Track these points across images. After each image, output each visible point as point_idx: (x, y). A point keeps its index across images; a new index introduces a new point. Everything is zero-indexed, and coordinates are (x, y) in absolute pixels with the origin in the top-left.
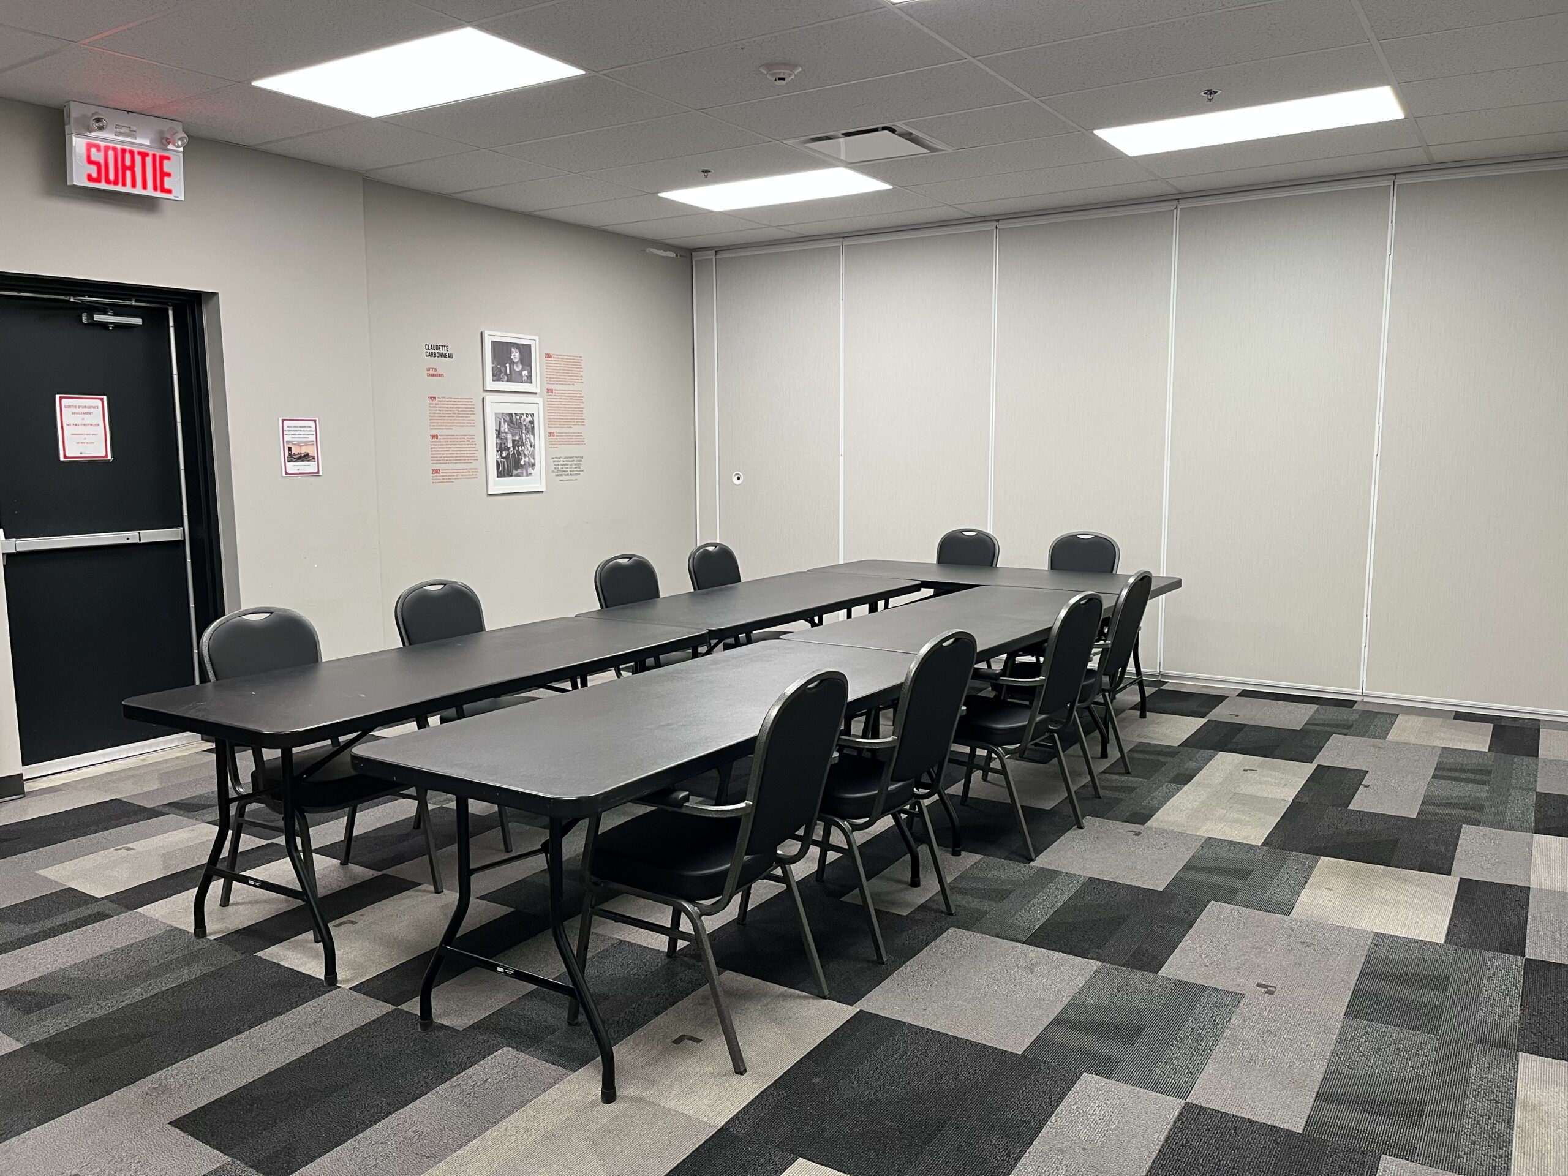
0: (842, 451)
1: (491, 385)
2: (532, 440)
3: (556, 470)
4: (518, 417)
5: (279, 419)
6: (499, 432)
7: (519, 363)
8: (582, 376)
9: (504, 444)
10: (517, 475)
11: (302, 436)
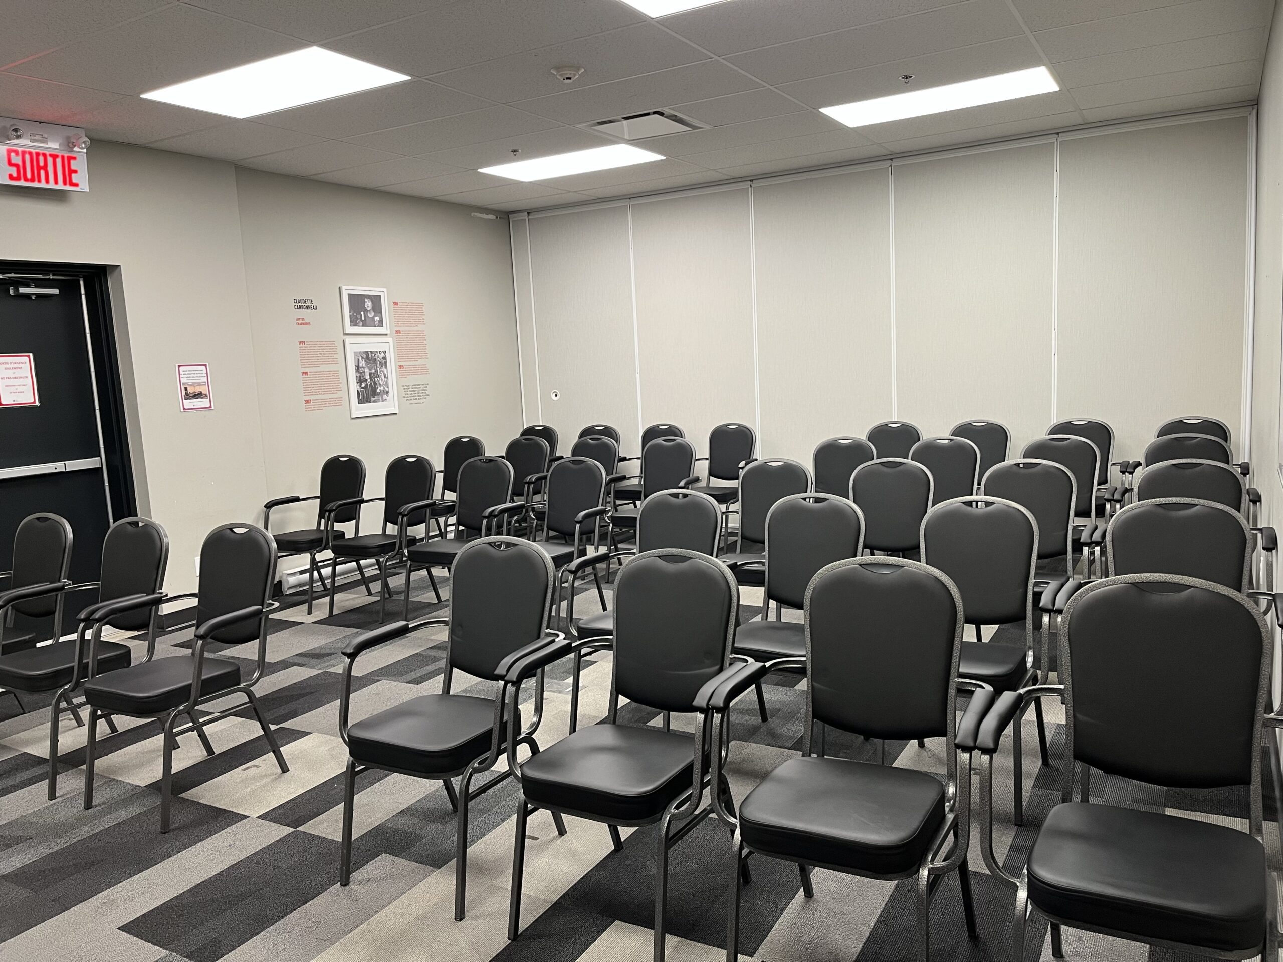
0: (638, 370)
2: (386, 373)
3: (406, 396)
4: (373, 355)
5: (175, 366)
7: (372, 311)
8: (423, 319)
9: (363, 376)
11: (195, 378)
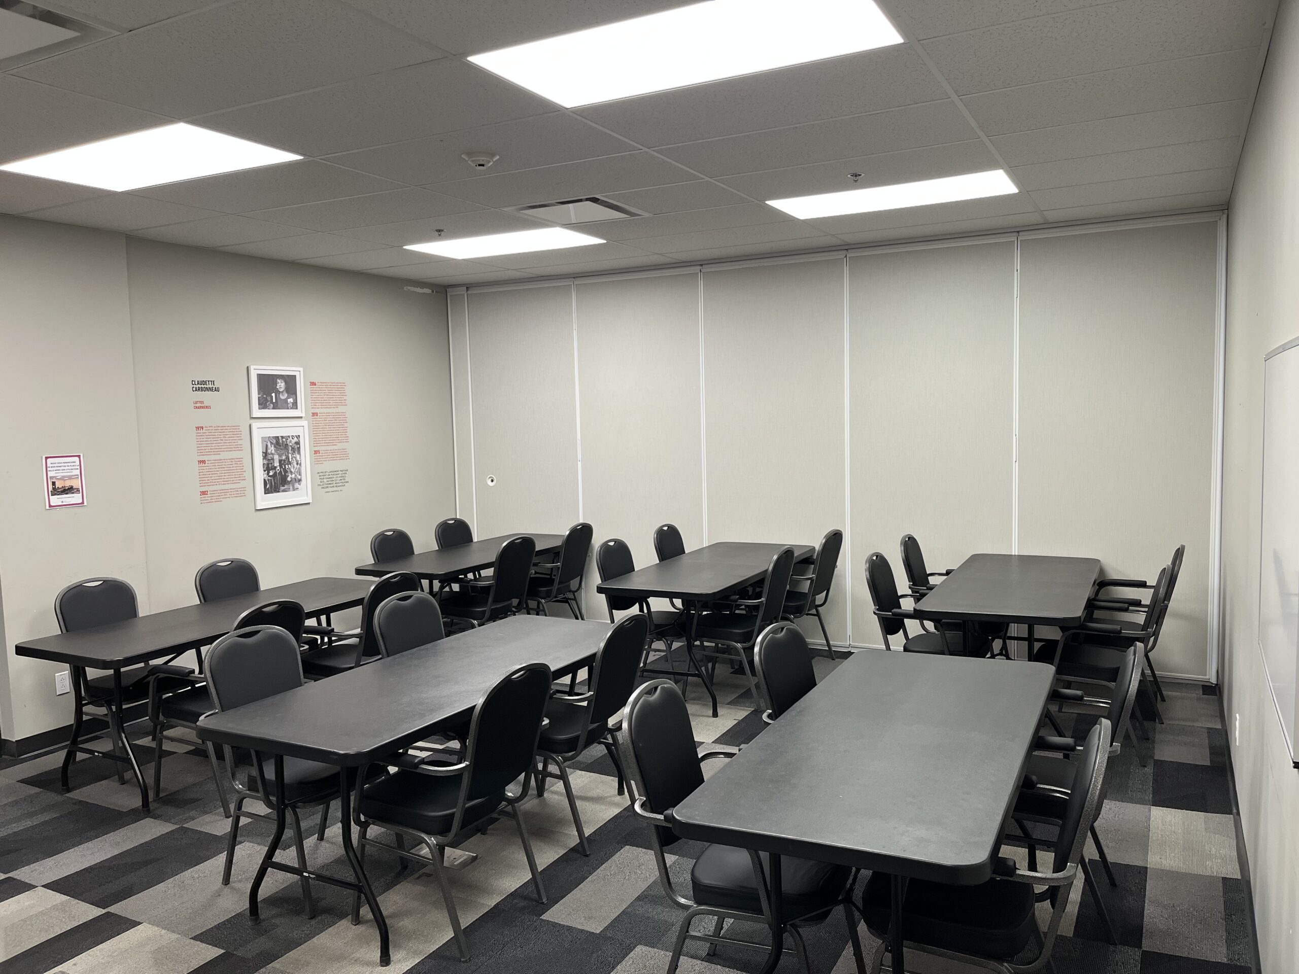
1: (257, 412)
2: (298, 458)
3: (321, 484)
4: (284, 440)
5: (42, 457)
6: (265, 454)
7: (285, 392)
8: (345, 400)
9: (271, 463)
10: (284, 491)
11: (66, 471)
